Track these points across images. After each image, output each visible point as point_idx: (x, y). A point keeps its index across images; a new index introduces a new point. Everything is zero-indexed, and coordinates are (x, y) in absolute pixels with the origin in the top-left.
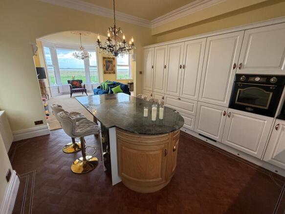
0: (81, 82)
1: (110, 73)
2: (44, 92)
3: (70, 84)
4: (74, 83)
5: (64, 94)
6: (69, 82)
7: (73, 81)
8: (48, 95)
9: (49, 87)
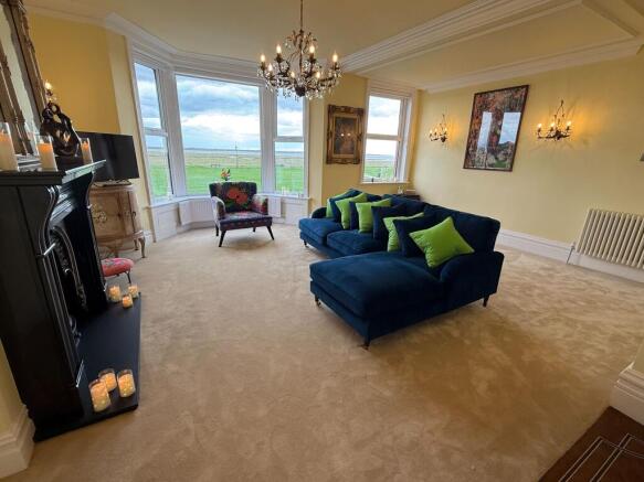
0: (251, 189)
1: (344, 162)
2: (129, 229)
3: (217, 199)
4: (231, 194)
5: (195, 227)
6: (214, 189)
7: (228, 186)
8: (142, 241)
9: (149, 209)
